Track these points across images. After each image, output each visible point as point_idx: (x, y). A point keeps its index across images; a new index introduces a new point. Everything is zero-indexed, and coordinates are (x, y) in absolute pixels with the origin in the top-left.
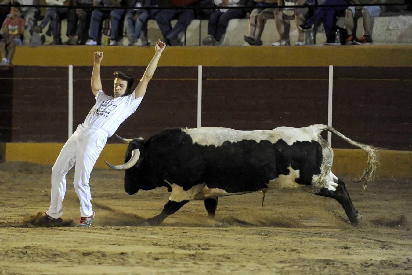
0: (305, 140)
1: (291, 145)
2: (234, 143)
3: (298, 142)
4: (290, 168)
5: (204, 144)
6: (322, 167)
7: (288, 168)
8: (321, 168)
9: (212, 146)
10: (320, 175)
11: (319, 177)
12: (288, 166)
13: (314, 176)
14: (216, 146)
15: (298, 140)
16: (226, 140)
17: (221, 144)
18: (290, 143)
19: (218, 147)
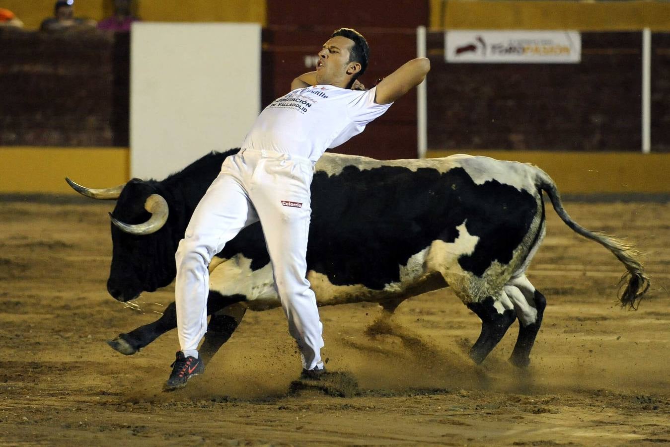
0: (509, 183)
1: (480, 185)
3: (495, 182)
6: (516, 252)
7: (458, 228)
8: (514, 252)
10: (505, 267)
11: (503, 269)
12: (460, 224)
13: (496, 261)
15: (496, 179)
16: (347, 164)
17: (338, 171)
18: (479, 181)
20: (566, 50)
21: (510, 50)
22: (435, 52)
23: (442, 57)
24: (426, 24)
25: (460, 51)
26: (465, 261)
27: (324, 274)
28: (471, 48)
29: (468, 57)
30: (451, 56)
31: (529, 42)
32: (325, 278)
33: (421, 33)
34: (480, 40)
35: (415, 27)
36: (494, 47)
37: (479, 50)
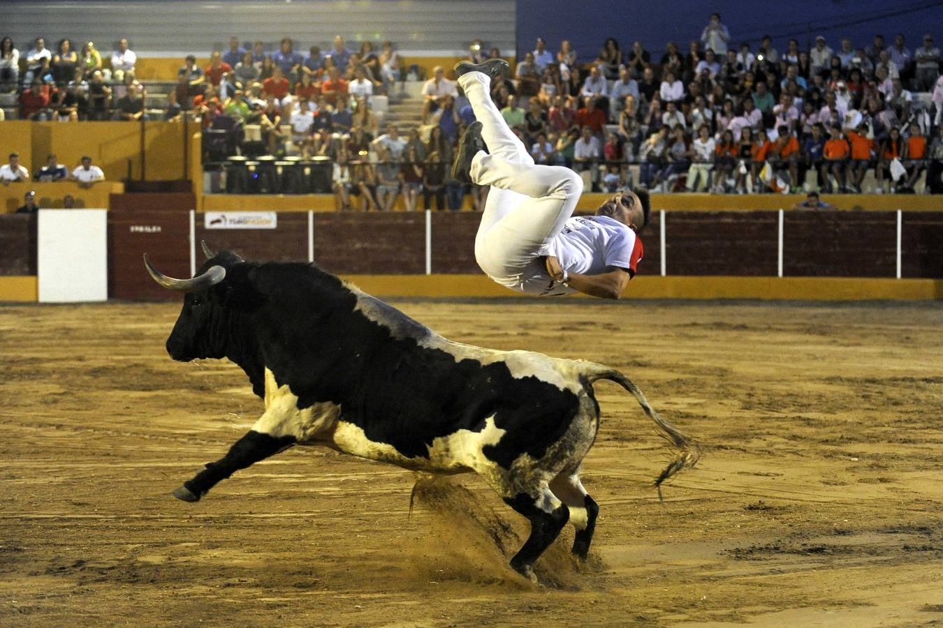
1: (518, 379)
4: (490, 421)
6: (550, 450)
10: (538, 461)
12: (488, 417)
13: (525, 454)
15: (536, 376)
20: (268, 222)
21: (239, 222)
22: (199, 224)
23: (203, 226)
24: (194, 208)
25: (213, 222)
26: (488, 451)
27: (362, 428)
28: (218, 221)
29: (217, 226)
30: (208, 225)
31: (250, 218)
32: (362, 431)
33: (192, 213)
34: (223, 216)
35: (188, 209)
36: (231, 221)
37: (223, 222)
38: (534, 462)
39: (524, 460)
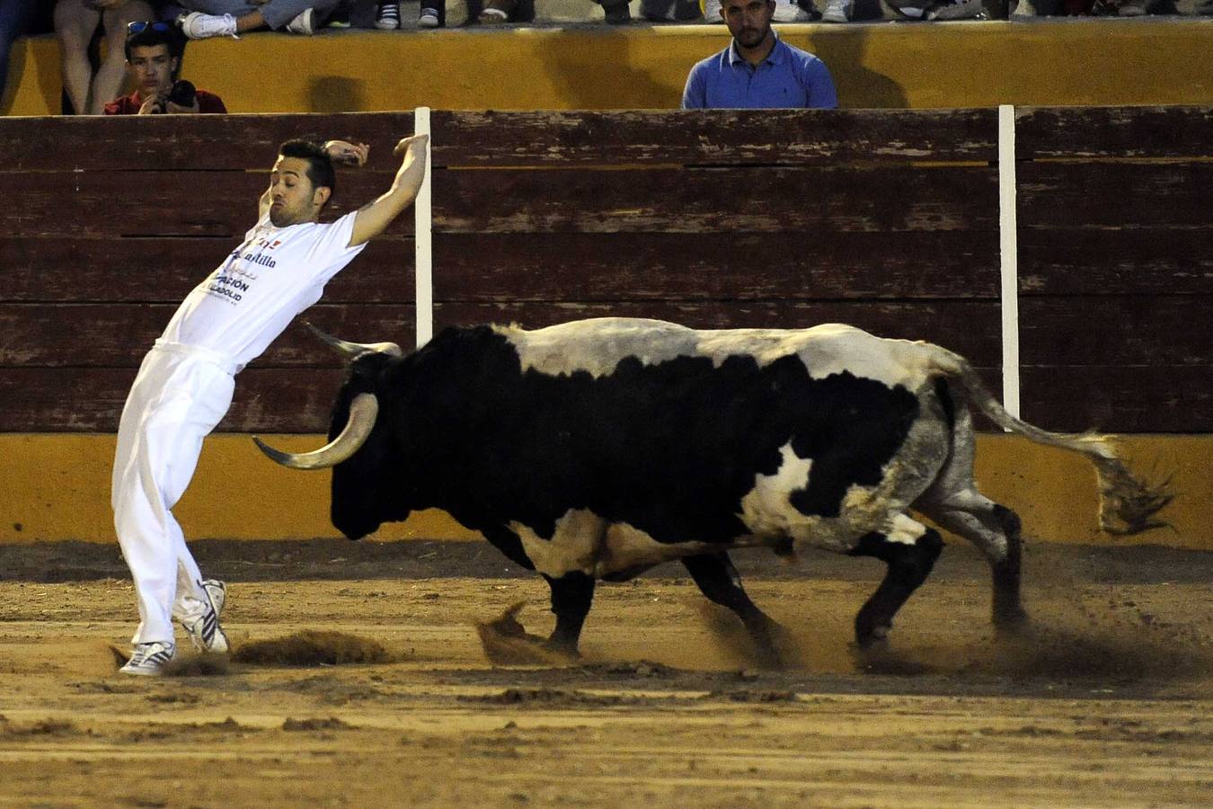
0: (872, 377)
1: (819, 380)
2: (651, 366)
3: (846, 374)
4: (787, 452)
5: (554, 372)
6: (890, 468)
7: (781, 450)
8: (884, 469)
9: (582, 376)
10: (876, 489)
12: (782, 444)
13: (855, 486)
14: (596, 375)
15: (849, 370)
16: (627, 353)
17: (610, 368)
18: (819, 374)
19: (602, 377)
38: (871, 493)
39: (856, 496)
